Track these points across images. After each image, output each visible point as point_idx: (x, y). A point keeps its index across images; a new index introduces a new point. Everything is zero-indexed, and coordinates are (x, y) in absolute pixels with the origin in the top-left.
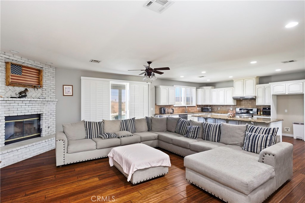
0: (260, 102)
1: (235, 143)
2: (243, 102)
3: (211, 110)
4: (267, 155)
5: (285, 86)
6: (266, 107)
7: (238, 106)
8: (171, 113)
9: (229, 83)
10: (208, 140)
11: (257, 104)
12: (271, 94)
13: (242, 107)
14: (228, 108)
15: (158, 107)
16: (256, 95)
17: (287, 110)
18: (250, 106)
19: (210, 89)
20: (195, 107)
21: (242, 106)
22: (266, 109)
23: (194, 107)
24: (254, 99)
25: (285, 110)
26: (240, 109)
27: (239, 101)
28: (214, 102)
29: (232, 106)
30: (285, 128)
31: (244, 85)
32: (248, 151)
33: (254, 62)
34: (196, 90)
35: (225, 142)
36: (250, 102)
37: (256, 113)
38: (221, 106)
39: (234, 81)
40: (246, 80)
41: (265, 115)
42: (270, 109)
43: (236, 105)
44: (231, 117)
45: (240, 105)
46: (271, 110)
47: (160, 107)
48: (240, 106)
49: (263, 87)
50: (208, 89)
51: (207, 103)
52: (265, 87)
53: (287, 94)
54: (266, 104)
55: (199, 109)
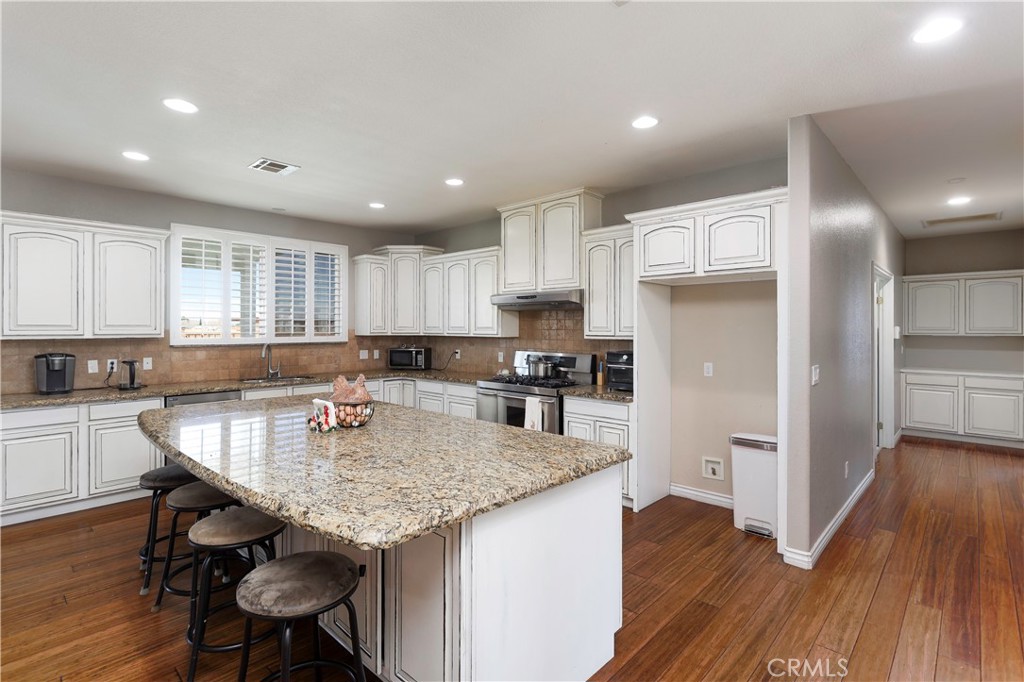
0: (597, 323)
2: (543, 324)
3: (428, 359)
5: (692, 229)
6: (621, 349)
7: (524, 343)
11: (589, 332)
12: (636, 279)
13: (539, 345)
14: (489, 349)
16: (584, 286)
17: (710, 365)
18: (570, 345)
21: (540, 340)
22: (620, 358)
23: (347, 349)
24: (573, 307)
25: (706, 364)
27: (526, 315)
29: (503, 343)
30: (704, 458)
31: (538, 232)
34: (352, 264)
37: (589, 379)
38: (465, 344)
39: (503, 216)
42: (630, 358)
43: (517, 336)
45: (532, 336)
46: (635, 367)
48: (531, 343)
49: (611, 243)
50: (406, 256)
51: (402, 326)
52: (619, 242)
53: (700, 273)
54: (622, 333)
55: (372, 355)
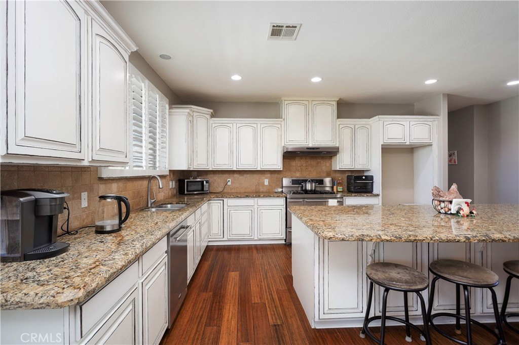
11: (341, 167)
12: (381, 143)
14: (256, 178)
16: (338, 145)
19: (207, 116)
20: (165, 176)
21: (295, 172)
22: (361, 178)
23: (164, 181)
28: (222, 162)
29: (269, 174)
31: (310, 115)
38: (236, 175)
40: (314, 103)
45: (291, 169)
48: (291, 173)
49: (353, 126)
50: (201, 114)
51: (200, 164)
52: (357, 127)
53: (408, 143)
54: (358, 167)
55: (172, 184)
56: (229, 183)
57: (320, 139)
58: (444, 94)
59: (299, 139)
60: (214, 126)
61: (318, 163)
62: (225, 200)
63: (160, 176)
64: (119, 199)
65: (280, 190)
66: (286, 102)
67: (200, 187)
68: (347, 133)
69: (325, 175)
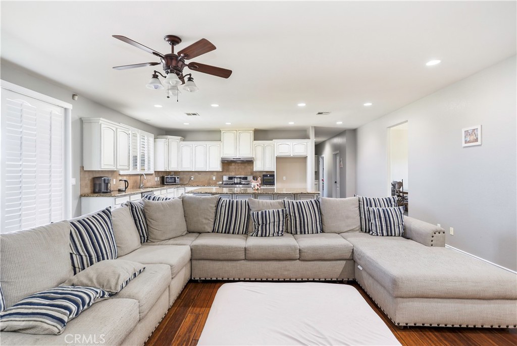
0: (258, 167)
1: (351, 228)
2: (232, 167)
3: (180, 180)
4: (437, 233)
5: (290, 145)
6: (267, 174)
7: (224, 173)
8: (120, 191)
9: (213, 134)
10: (305, 233)
11: (255, 169)
12: (276, 155)
13: (231, 174)
14: (208, 176)
15: (87, 175)
16: (254, 156)
18: (243, 173)
19: (178, 141)
20: (152, 174)
21: (231, 172)
22: (266, 176)
23: (151, 177)
24: (250, 162)
26: (230, 178)
27: (227, 163)
28: (186, 166)
29: (215, 174)
31: (237, 139)
32: (383, 235)
33: (302, 105)
34: (155, 142)
35: (337, 230)
36: (243, 167)
38: (196, 174)
39: (222, 132)
40: (240, 131)
41: (266, 184)
42: (273, 176)
43: (222, 170)
44: (257, 190)
45: (228, 171)
46: (275, 178)
47: (92, 176)
48: (228, 173)
49: (263, 145)
50: (174, 140)
51: (174, 167)
52: (265, 145)
53: (292, 155)
54: (267, 169)
55: (158, 179)
56: (192, 179)
57: (243, 153)
58: (312, 127)
59: (231, 153)
60: (182, 145)
61: (245, 167)
62: (186, 188)
63: (145, 174)
64: (125, 181)
65: (221, 183)
66: (223, 132)
67: (173, 180)
68: (259, 149)
69: (250, 174)
